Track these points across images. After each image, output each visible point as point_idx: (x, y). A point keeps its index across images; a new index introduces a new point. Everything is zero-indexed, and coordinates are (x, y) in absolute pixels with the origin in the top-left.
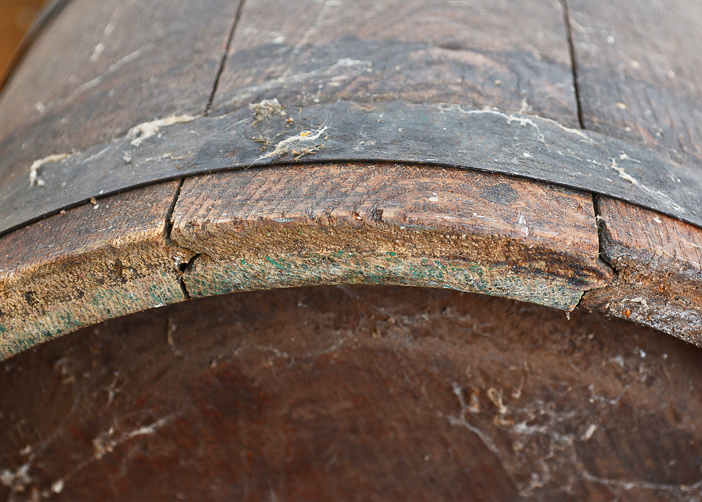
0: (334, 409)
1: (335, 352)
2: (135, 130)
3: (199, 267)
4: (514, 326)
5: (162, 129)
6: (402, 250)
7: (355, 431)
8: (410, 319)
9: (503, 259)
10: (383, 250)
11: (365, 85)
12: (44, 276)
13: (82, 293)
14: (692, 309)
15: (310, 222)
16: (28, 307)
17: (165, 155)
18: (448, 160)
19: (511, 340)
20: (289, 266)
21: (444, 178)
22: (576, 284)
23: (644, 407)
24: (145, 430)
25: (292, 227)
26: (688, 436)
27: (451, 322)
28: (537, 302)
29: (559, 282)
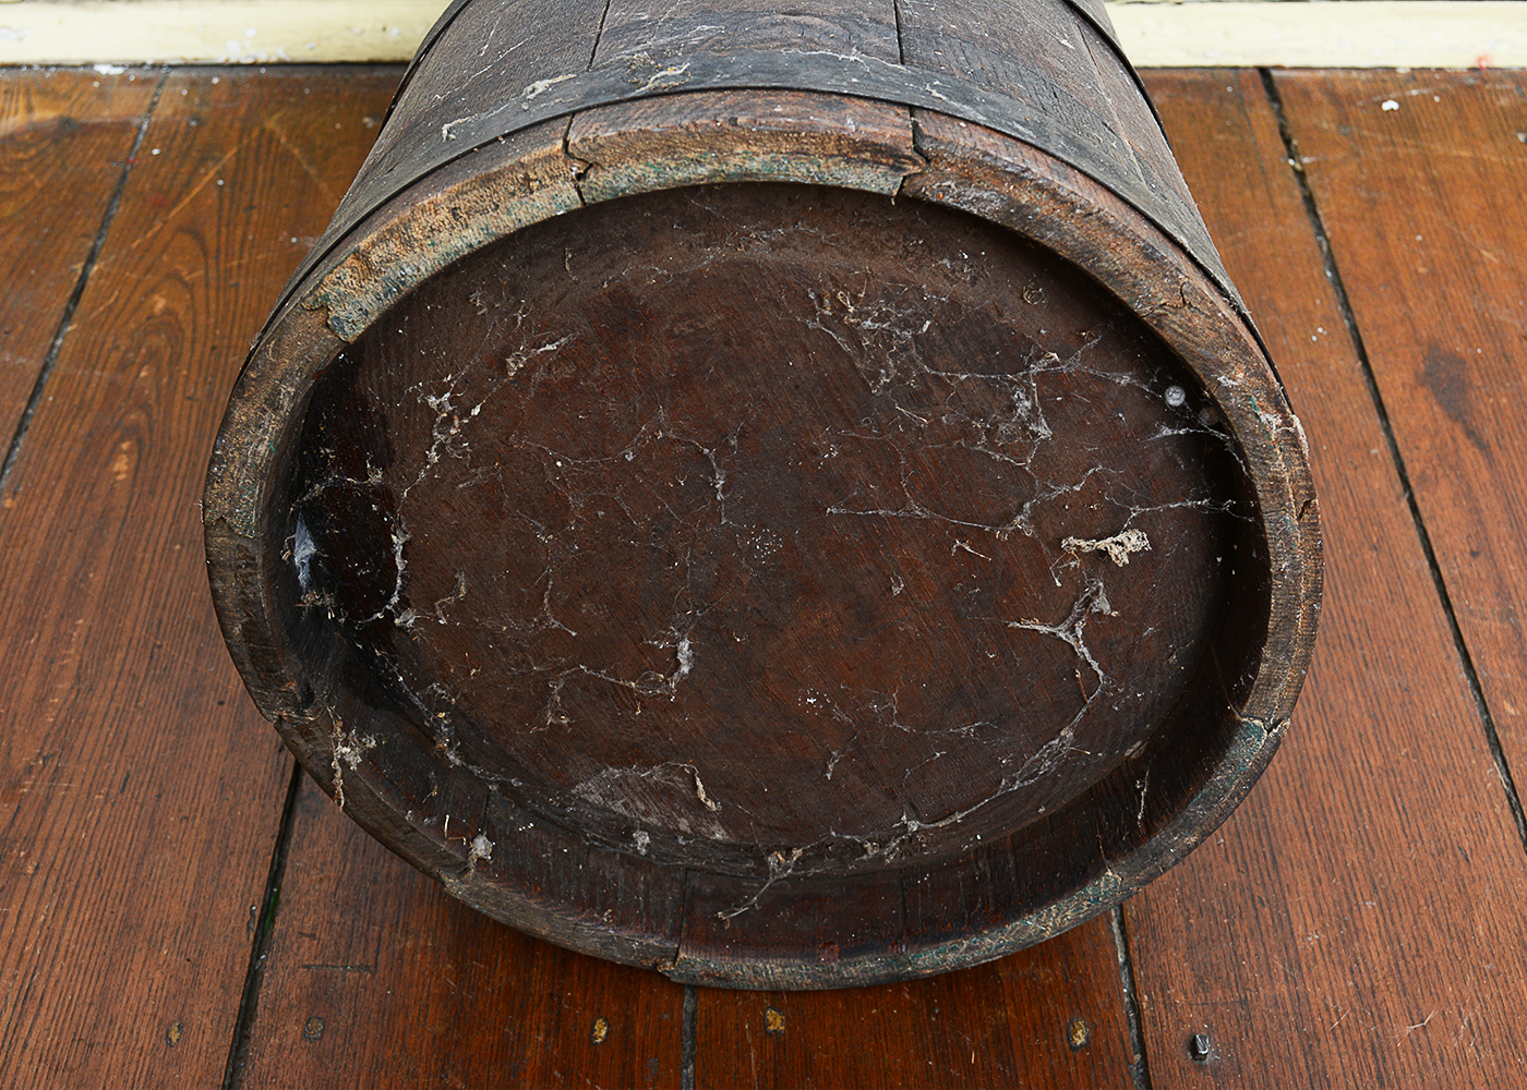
0: (709, 323)
1: (707, 266)
2: (529, 89)
3: (591, 174)
4: (856, 236)
5: (551, 85)
6: (755, 149)
7: (728, 343)
8: (768, 234)
9: (836, 152)
10: (739, 150)
11: (720, 42)
12: (466, 193)
13: (497, 206)
14: (992, 190)
15: (679, 130)
16: (453, 222)
17: (557, 101)
18: (789, 85)
19: (853, 247)
20: (665, 169)
21: (786, 96)
22: (896, 171)
23: (970, 304)
24: (549, 347)
25: (666, 137)
26: (1009, 329)
27: (802, 234)
28: (867, 189)
29: (882, 169)
